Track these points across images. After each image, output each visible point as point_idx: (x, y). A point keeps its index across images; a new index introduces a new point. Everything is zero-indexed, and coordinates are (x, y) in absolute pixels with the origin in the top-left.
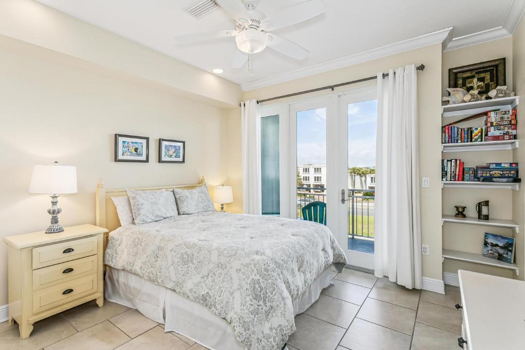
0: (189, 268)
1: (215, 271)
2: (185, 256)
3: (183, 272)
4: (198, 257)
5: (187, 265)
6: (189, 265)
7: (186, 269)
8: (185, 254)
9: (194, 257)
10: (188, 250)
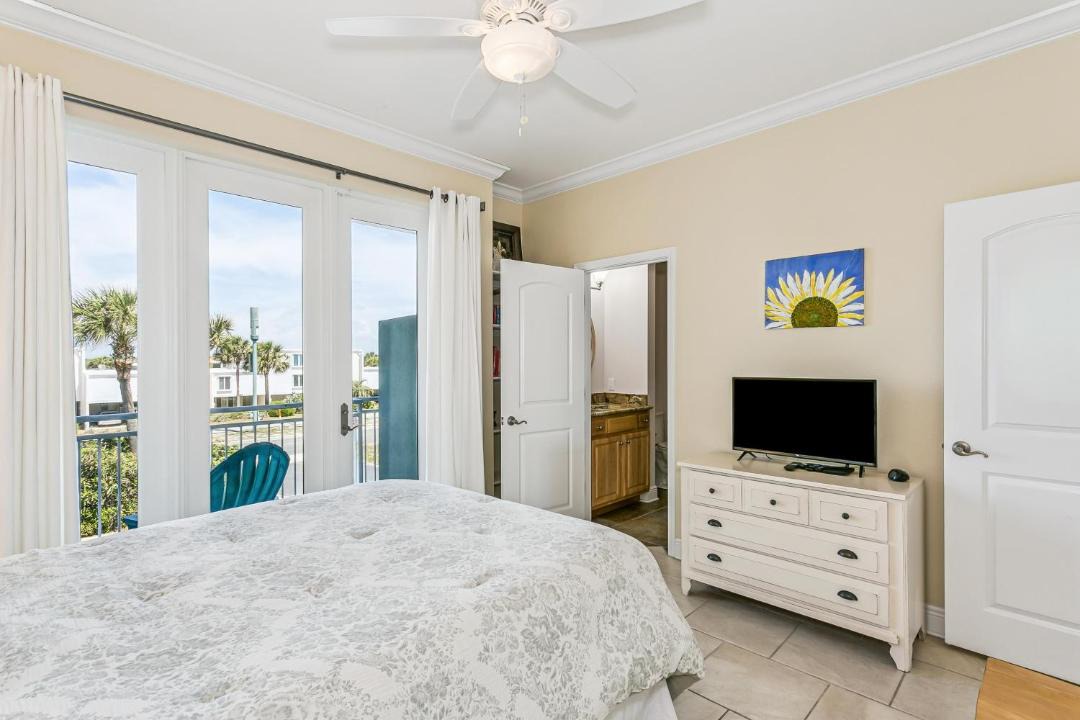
0: (567, 651)
1: (612, 605)
2: (539, 631)
3: (558, 677)
4: (566, 605)
5: (557, 648)
6: (561, 645)
7: (561, 659)
8: (533, 626)
9: (559, 613)
10: (531, 611)
